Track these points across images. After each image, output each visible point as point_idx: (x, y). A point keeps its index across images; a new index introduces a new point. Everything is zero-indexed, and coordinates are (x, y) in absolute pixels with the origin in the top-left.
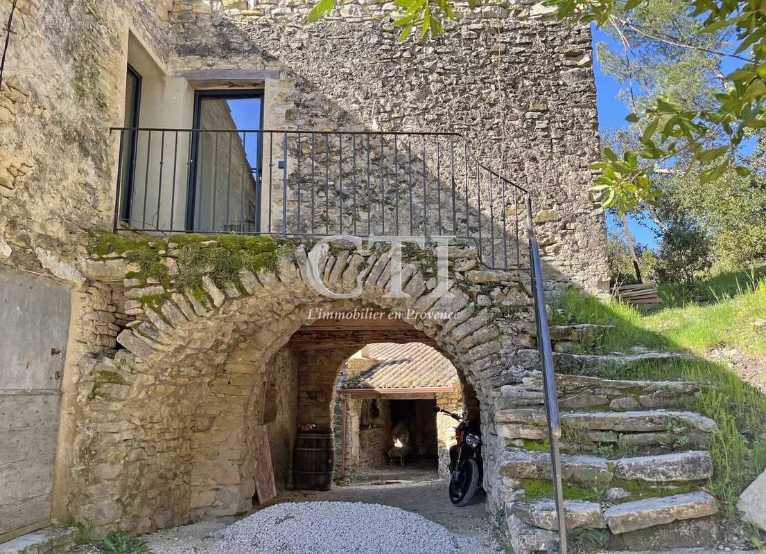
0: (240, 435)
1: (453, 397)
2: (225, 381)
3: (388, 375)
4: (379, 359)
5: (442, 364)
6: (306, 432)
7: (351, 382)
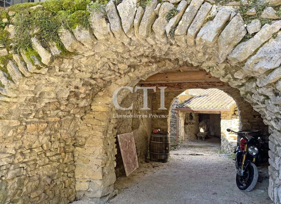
0: (101, 150)
1: (229, 113)
2: (92, 116)
3: (197, 102)
4: (193, 95)
5: (224, 97)
6: (155, 133)
7: (180, 105)
